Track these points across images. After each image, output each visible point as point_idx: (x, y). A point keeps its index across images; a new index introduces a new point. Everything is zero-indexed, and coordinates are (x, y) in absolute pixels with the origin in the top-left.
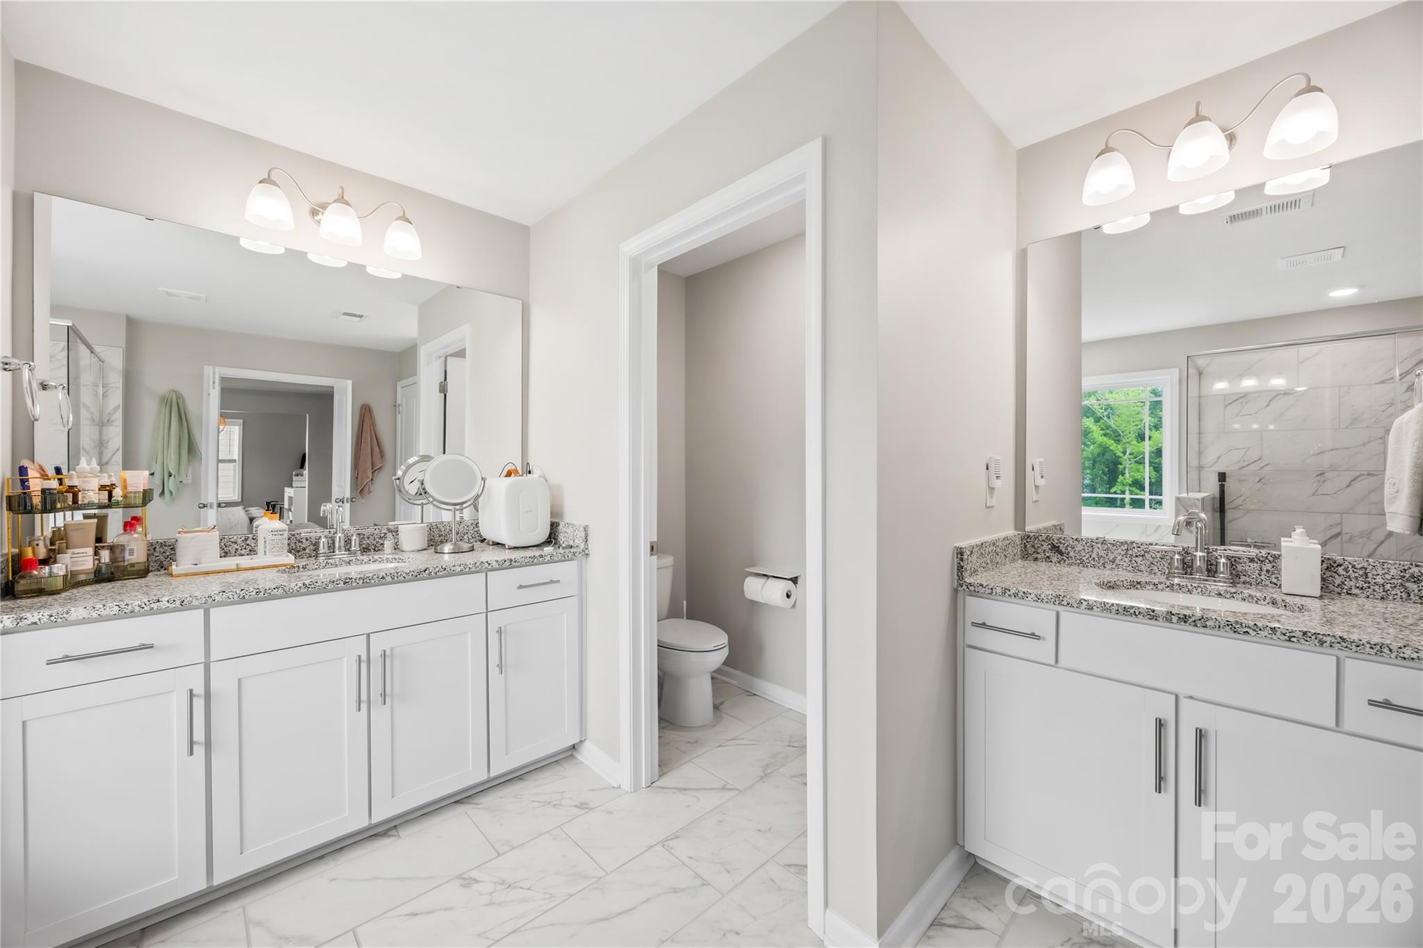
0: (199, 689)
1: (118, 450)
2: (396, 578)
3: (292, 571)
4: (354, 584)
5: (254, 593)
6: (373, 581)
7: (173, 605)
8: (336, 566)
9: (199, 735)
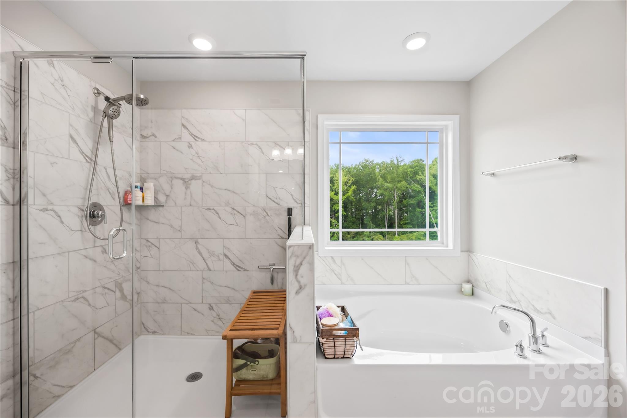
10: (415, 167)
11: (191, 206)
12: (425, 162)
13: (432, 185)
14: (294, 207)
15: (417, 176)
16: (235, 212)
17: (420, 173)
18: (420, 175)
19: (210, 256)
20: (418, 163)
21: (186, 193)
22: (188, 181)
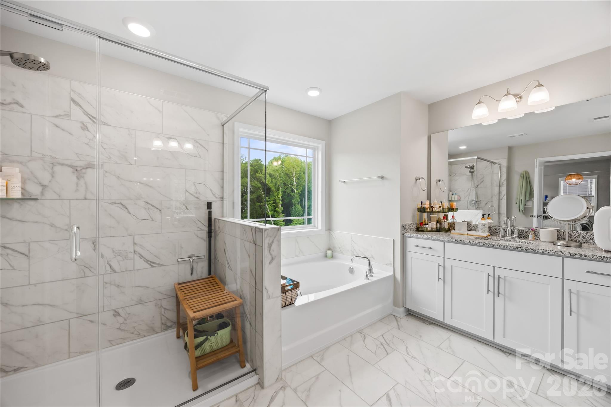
0: (442, 264)
1: (505, 195)
2: (505, 248)
3: (485, 239)
4: (487, 246)
5: (455, 241)
6: (495, 246)
7: (436, 239)
8: (505, 241)
9: (441, 276)
10: (255, 166)
11: (86, 199)
12: (263, 163)
13: (269, 183)
14: (213, 202)
15: (257, 174)
16: (150, 206)
17: (259, 171)
18: (259, 174)
19: (115, 256)
20: (258, 162)
21: (77, 184)
22: (80, 170)
